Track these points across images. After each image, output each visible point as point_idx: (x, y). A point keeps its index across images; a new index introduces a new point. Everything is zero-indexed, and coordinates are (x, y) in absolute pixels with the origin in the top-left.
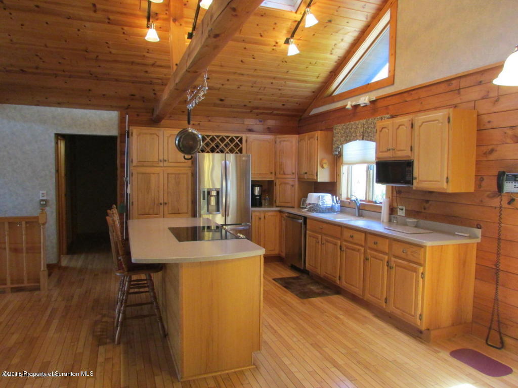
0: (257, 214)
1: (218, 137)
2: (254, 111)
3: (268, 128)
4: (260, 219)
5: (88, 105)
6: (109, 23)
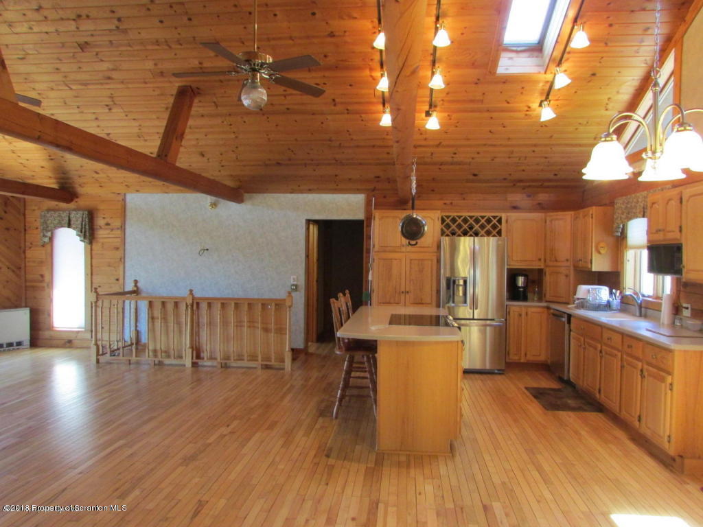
0: (517, 309)
1: (471, 217)
2: (518, 184)
3: (539, 204)
4: (520, 315)
5: (336, 189)
6: (348, 113)
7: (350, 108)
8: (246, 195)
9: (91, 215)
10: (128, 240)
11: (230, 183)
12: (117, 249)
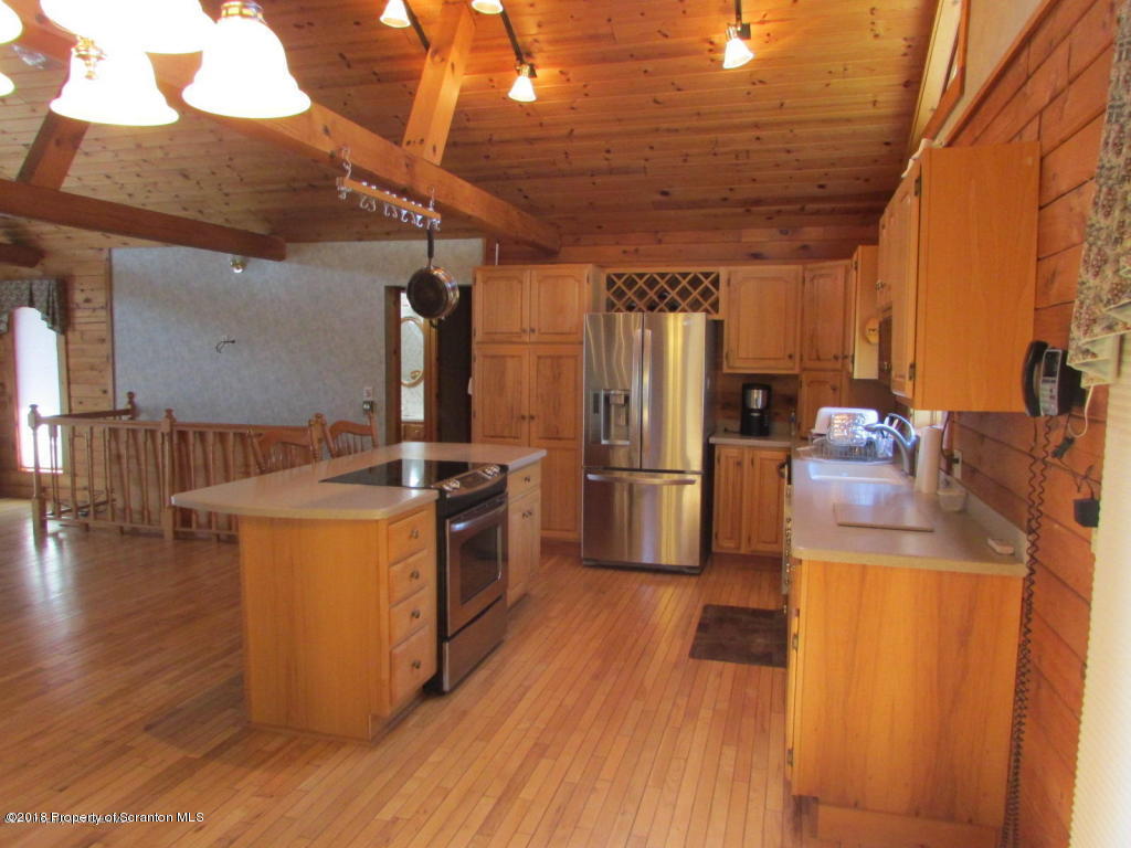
0: (734, 452)
1: (662, 276)
2: (754, 209)
3: (805, 248)
4: (739, 464)
6: (379, 80)
7: (377, 69)
8: (289, 246)
9: (64, 286)
10: (118, 326)
12: (103, 341)
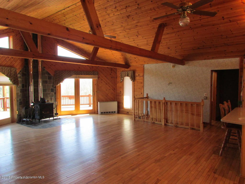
5: (225, 57)
6: (230, 22)
7: (231, 19)
8: (186, 62)
9: (134, 72)
10: (145, 80)
11: (180, 58)
